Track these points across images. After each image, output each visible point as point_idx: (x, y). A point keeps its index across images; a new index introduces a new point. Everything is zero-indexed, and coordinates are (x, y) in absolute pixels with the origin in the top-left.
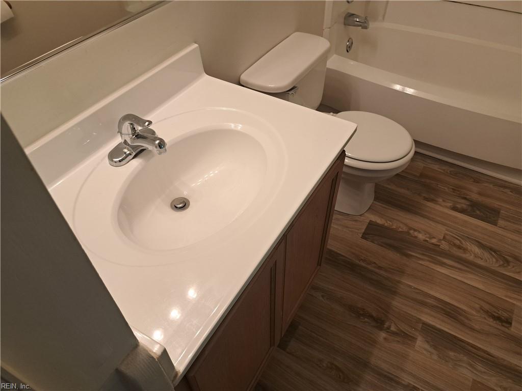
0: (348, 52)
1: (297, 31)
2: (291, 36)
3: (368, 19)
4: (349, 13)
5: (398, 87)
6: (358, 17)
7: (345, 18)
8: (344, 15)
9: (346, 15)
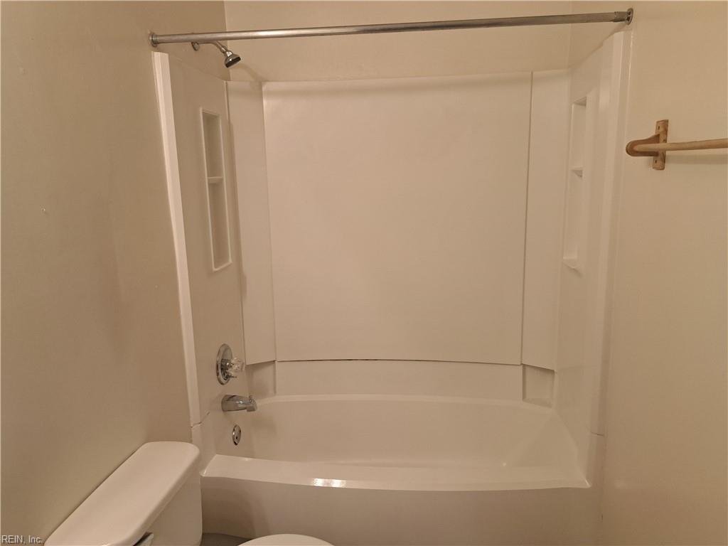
0: (236, 444)
1: (148, 440)
2: (138, 451)
3: (253, 398)
4: (226, 396)
5: (319, 482)
6: (240, 398)
7: (222, 403)
8: (221, 399)
9: (223, 399)
